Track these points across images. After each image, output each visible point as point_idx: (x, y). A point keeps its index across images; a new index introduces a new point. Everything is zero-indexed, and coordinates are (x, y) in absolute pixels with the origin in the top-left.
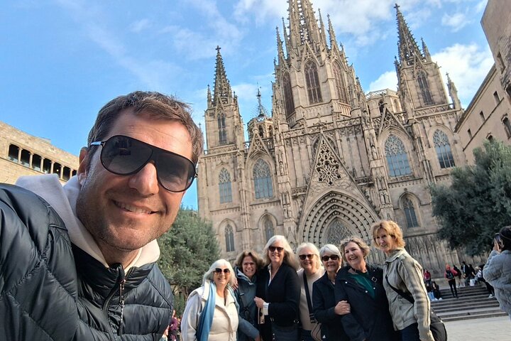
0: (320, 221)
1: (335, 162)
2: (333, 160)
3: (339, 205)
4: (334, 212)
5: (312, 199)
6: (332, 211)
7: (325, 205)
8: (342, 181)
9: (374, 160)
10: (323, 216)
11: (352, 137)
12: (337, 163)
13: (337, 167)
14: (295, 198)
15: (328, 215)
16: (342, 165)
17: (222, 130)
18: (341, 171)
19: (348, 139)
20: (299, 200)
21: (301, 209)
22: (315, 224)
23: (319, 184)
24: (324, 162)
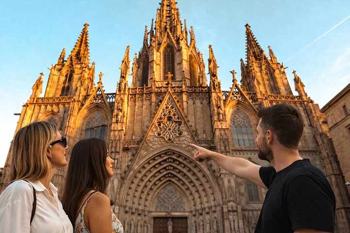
0: (149, 181)
1: (178, 118)
2: (176, 117)
3: (175, 166)
4: (168, 174)
5: (145, 155)
6: (166, 173)
7: (160, 164)
8: (183, 138)
9: (219, 121)
10: (154, 176)
11: (198, 102)
12: (180, 120)
13: (180, 125)
14: (126, 150)
15: (161, 175)
16: (185, 123)
17: (66, 85)
18: (183, 127)
19: (194, 103)
20: (130, 154)
21: (130, 164)
22: (143, 184)
23: (156, 139)
24: (166, 117)
